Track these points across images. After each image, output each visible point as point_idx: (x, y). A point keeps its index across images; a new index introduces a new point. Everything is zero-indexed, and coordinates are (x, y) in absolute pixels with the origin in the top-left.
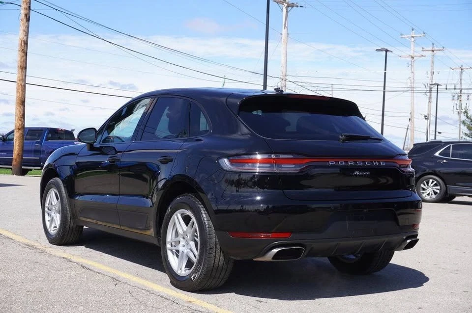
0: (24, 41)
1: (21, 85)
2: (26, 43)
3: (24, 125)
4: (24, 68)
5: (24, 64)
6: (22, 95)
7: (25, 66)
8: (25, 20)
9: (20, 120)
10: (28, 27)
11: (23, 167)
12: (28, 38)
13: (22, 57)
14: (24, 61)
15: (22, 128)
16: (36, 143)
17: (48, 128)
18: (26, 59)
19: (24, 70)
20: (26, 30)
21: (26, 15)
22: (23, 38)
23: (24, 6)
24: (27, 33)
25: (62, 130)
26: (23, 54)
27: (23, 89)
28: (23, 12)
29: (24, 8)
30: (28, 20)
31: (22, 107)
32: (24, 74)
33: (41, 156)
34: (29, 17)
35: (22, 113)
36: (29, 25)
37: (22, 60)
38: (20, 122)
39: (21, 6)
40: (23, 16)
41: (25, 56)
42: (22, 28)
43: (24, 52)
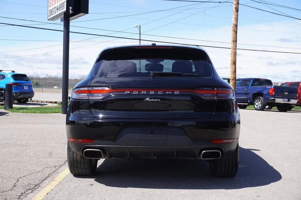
0: (235, 24)
1: (233, 52)
2: (236, 26)
3: (236, 77)
4: (235, 41)
5: (235, 39)
6: (234, 58)
7: (236, 40)
8: (235, 12)
9: (233, 74)
10: (237, 16)
11: (238, 103)
12: (237, 22)
13: (234, 34)
14: (235, 37)
15: (235, 78)
16: (246, 88)
17: (253, 79)
18: (236, 36)
19: (235, 43)
20: (236, 17)
21: (236, 8)
22: (234, 23)
23: (235, 2)
24: (237, 20)
25: (263, 79)
26: (234, 33)
27: (235, 54)
28: (234, 6)
29: (235, 4)
30: (237, 11)
31: (234, 66)
32: (235, 45)
33: (248, 96)
34: (238, 9)
35: (234, 70)
36: (238, 14)
37: (234, 37)
38: (233, 76)
39: (233, 3)
40: (234, 9)
41: (236, 34)
42: (234, 16)
43: (235, 32)
